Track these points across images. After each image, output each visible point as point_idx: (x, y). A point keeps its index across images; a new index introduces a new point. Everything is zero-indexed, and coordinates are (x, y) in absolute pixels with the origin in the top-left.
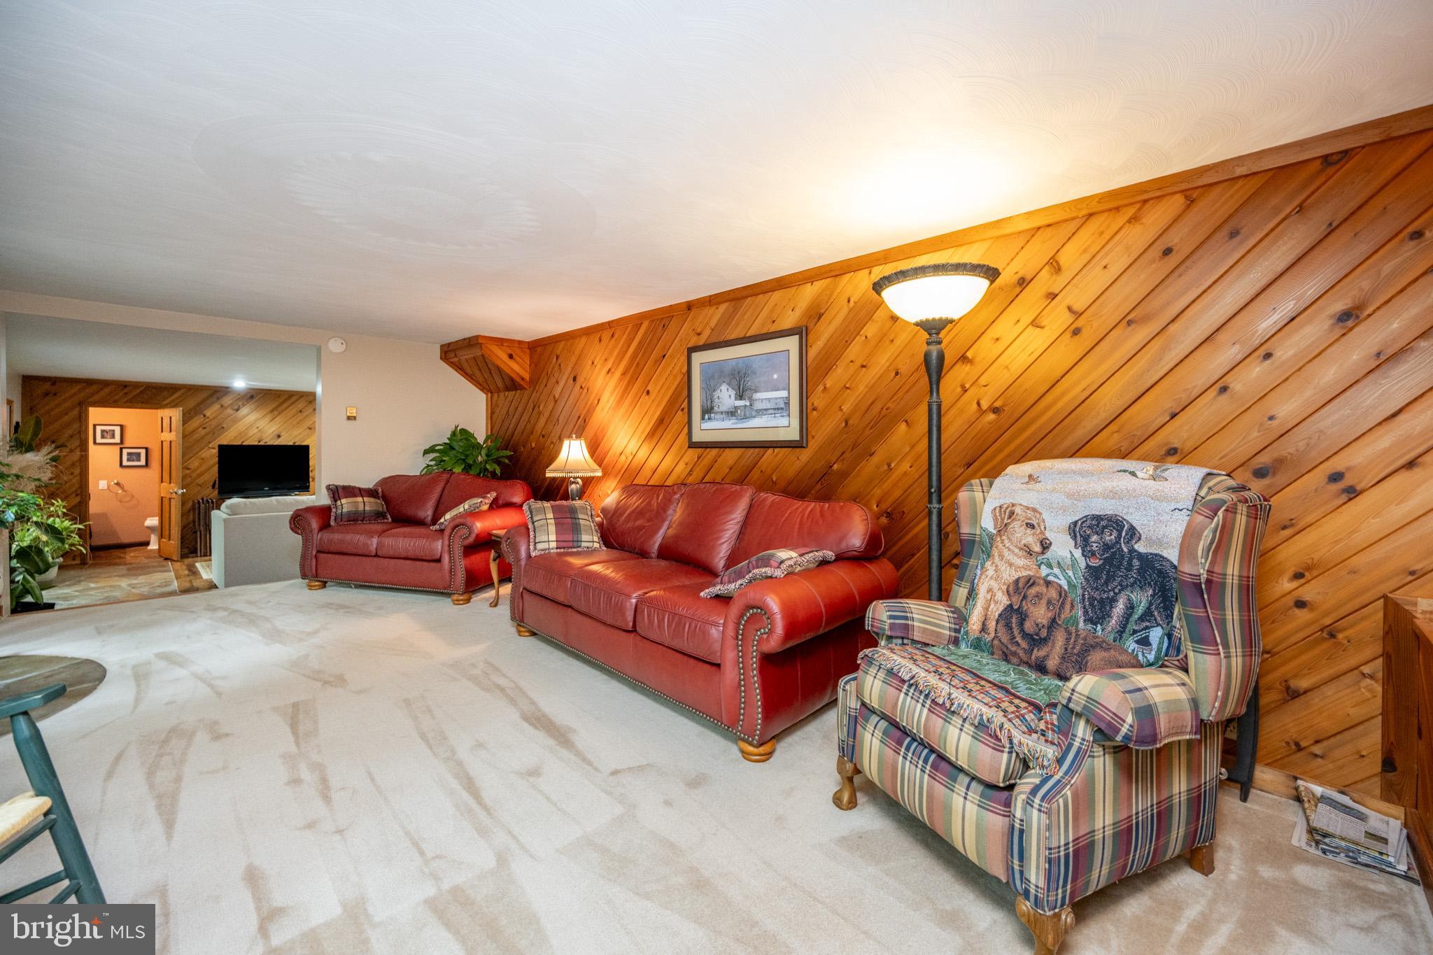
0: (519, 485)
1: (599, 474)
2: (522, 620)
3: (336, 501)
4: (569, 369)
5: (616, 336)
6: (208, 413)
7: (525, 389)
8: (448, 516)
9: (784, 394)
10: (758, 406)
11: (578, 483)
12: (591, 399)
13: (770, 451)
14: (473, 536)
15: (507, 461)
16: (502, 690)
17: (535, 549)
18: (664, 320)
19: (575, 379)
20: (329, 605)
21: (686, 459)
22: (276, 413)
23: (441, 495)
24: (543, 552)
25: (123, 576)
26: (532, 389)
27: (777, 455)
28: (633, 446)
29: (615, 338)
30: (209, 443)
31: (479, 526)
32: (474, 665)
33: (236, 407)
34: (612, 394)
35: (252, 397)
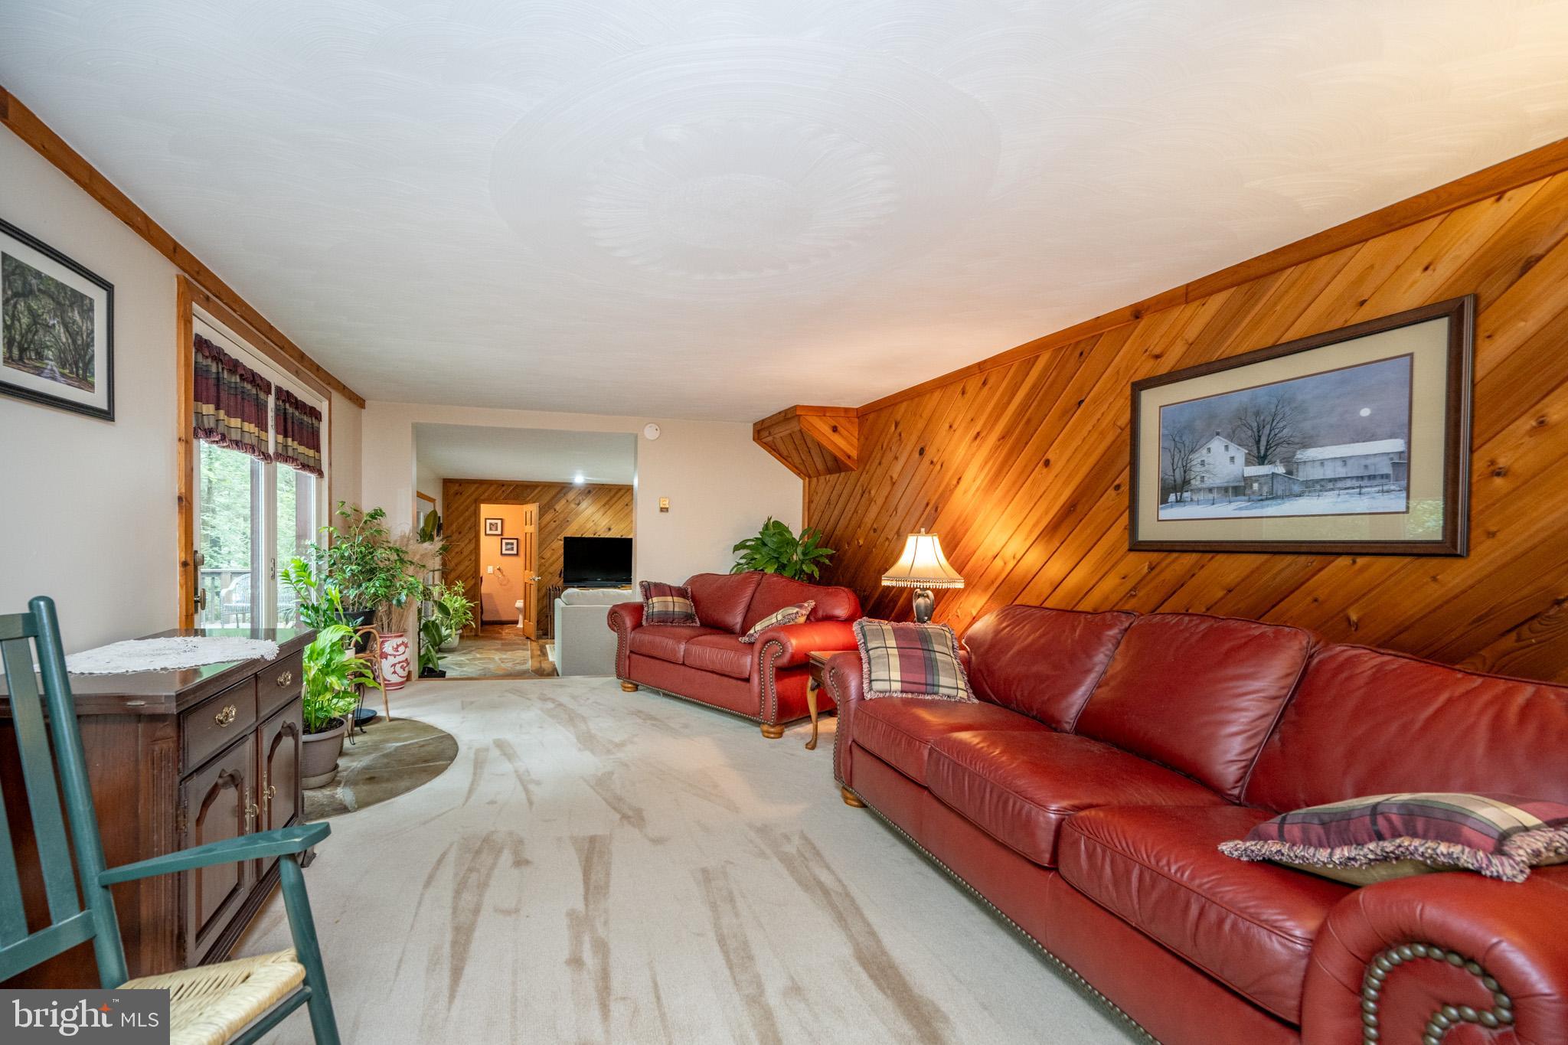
0: (844, 595)
1: (960, 585)
2: (850, 784)
3: (648, 599)
4: (914, 438)
5: (991, 382)
6: (558, 507)
7: (852, 470)
8: (758, 627)
9: (1396, 445)
10: (1303, 474)
11: (928, 596)
12: (946, 479)
13: (1343, 561)
14: (787, 657)
15: (827, 561)
16: (826, 892)
17: (871, 689)
18: (1082, 345)
19: (922, 452)
20: (638, 713)
21: (1122, 569)
22: (607, 506)
23: (752, 599)
24: (881, 695)
25: (497, 650)
26: (861, 469)
27: (1362, 570)
28: (1016, 546)
29: (987, 387)
30: (558, 535)
31: (794, 643)
32: (787, 838)
33: (577, 502)
34: (982, 468)
35: (589, 492)
